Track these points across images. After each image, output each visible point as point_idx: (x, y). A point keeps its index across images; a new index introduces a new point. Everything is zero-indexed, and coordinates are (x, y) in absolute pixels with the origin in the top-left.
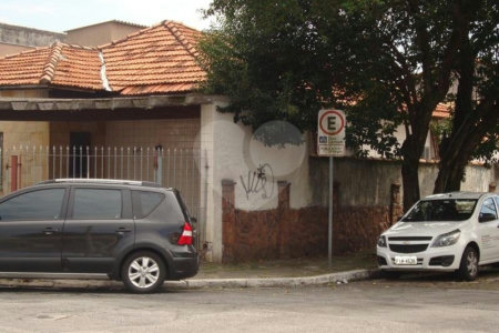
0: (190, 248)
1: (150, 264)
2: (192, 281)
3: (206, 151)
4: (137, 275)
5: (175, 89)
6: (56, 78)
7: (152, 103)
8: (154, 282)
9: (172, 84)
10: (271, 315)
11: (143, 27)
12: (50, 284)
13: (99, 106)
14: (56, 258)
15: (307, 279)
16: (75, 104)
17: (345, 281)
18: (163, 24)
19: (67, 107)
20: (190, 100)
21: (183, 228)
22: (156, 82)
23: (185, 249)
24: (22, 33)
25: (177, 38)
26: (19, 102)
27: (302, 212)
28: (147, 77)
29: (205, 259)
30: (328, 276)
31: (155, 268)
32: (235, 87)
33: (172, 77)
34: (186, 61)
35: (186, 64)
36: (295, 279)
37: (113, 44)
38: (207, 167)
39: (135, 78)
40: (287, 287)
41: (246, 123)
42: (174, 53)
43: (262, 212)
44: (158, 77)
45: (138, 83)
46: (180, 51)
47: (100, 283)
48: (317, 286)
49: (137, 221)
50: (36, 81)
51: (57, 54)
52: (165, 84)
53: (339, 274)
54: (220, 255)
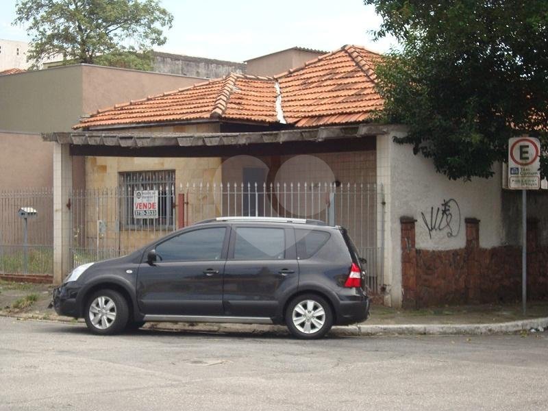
0: (359, 291)
1: (315, 308)
2: (365, 327)
3: (382, 186)
4: (302, 319)
5: (353, 119)
6: (227, 112)
7: (323, 135)
8: (320, 327)
9: (350, 113)
10: (441, 364)
11: (322, 53)
12: (215, 328)
13: (266, 140)
14: (217, 301)
15: (495, 326)
16: (243, 138)
17: (541, 329)
18: (343, 49)
19: (233, 142)
20: (363, 131)
21: (350, 269)
22: (333, 112)
23: (353, 292)
24: (202, 65)
25: (357, 64)
26: (186, 137)
27: (494, 252)
28: (324, 107)
29: (383, 304)
30: (520, 323)
31: (321, 312)
32: (413, 115)
33: (350, 107)
34: (365, 88)
35: (365, 92)
36: (481, 326)
37: (290, 73)
38: (384, 203)
39: (310, 108)
40: (472, 334)
41: (427, 155)
42: (353, 80)
43: (448, 252)
44: (335, 106)
45: (314, 114)
46: (360, 78)
47: (266, 328)
48: (506, 333)
49: (301, 262)
50: (207, 115)
51: (230, 85)
52: (342, 114)
53: (533, 321)
54: (401, 298)
